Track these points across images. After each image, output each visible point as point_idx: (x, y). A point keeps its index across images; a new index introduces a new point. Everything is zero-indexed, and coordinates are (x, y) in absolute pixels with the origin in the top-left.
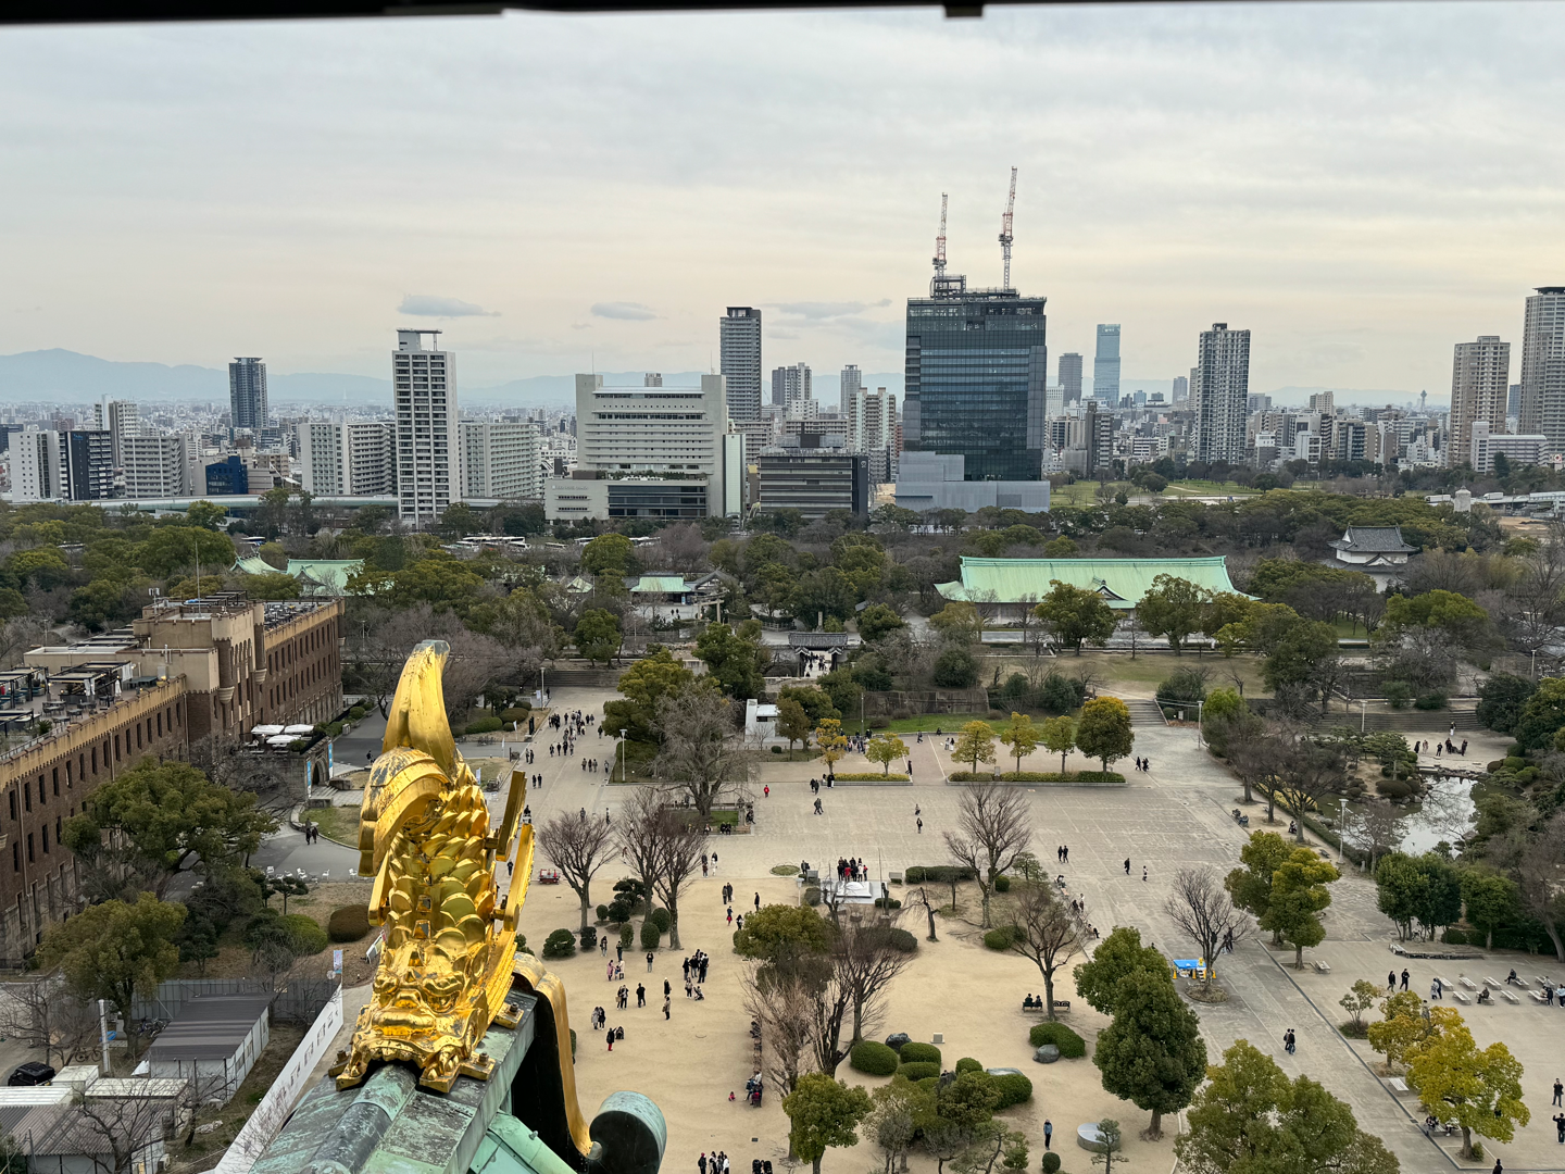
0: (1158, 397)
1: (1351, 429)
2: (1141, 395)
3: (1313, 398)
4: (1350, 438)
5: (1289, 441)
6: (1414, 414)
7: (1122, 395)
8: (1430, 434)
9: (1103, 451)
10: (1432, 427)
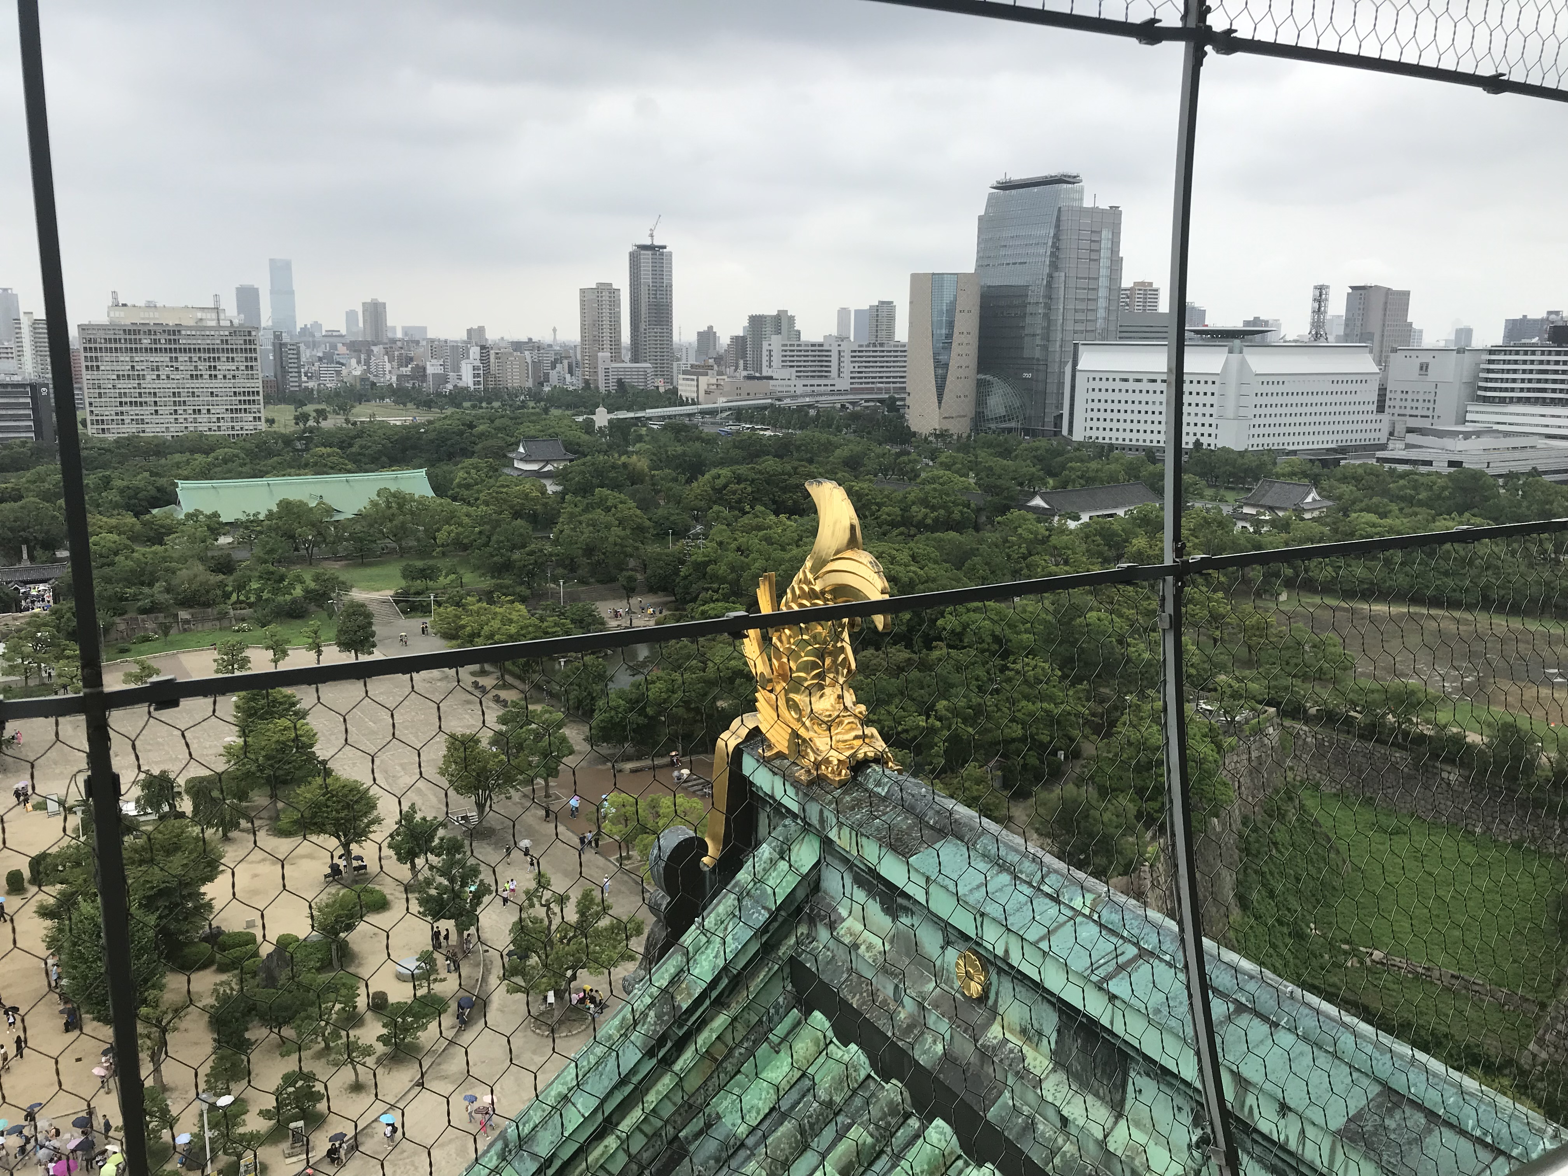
0: (334, 328)
2: (316, 325)
3: (470, 331)
5: (457, 369)
6: (550, 346)
7: (299, 325)
8: (566, 362)
9: (292, 378)
10: (566, 358)
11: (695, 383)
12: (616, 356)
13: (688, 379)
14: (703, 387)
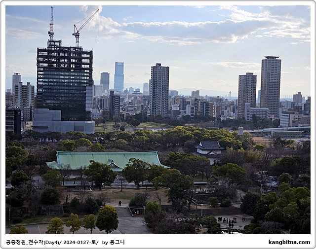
0: (138, 90)
1: (205, 104)
2: (131, 89)
3: (193, 92)
4: (205, 108)
5: (184, 108)
6: (227, 99)
7: (124, 89)
8: (232, 107)
9: (116, 110)
10: (232, 105)
11: (288, 117)
12: (253, 104)
13: (284, 116)
14: (292, 119)
